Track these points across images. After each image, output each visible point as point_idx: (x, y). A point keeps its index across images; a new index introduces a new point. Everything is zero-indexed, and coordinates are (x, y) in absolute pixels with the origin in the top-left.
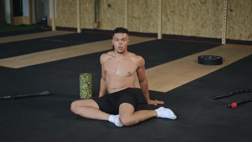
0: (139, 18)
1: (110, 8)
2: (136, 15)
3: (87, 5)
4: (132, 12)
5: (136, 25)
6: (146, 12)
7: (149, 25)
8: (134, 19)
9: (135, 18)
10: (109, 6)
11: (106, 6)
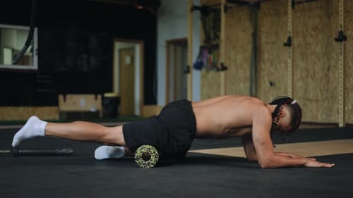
0: (317, 101)
1: (272, 87)
2: (311, 96)
3: (242, 85)
4: (306, 92)
5: (311, 111)
6: (327, 90)
7: (331, 111)
8: (308, 103)
9: (311, 100)
10: (271, 84)
11: (268, 85)
